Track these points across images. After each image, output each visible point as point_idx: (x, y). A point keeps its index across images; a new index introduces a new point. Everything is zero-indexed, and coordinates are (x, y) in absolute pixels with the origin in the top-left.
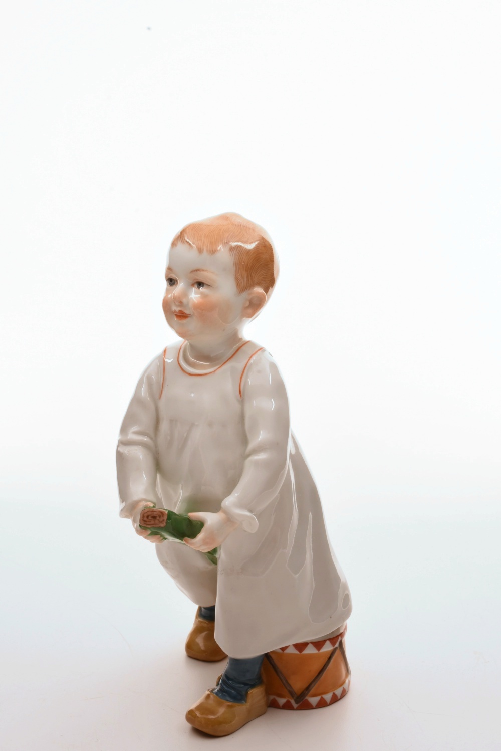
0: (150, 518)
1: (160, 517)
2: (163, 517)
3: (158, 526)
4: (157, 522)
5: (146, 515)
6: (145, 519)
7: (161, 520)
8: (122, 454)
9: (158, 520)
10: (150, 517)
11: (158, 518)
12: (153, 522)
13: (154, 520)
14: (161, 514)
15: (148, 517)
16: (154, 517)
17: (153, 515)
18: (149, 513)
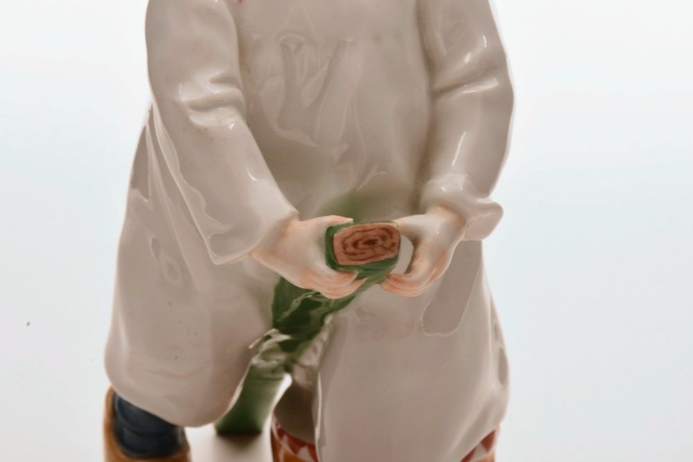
0: (361, 245)
1: (383, 238)
2: (391, 237)
3: (383, 258)
4: (379, 250)
5: (349, 241)
6: (351, 249)
7: (387, 245)
8: (206, 129)
9: (382, 246)
10: (360, 243)
11: (380, 242)
12: (369, 253)
13: (373, 248)
14: (385, 233)
15: (355, 244)
16: (371, 243)
17: (367, 239)
18: (357, 236)
